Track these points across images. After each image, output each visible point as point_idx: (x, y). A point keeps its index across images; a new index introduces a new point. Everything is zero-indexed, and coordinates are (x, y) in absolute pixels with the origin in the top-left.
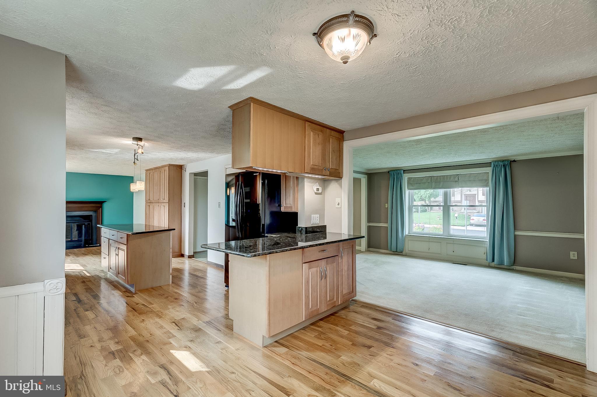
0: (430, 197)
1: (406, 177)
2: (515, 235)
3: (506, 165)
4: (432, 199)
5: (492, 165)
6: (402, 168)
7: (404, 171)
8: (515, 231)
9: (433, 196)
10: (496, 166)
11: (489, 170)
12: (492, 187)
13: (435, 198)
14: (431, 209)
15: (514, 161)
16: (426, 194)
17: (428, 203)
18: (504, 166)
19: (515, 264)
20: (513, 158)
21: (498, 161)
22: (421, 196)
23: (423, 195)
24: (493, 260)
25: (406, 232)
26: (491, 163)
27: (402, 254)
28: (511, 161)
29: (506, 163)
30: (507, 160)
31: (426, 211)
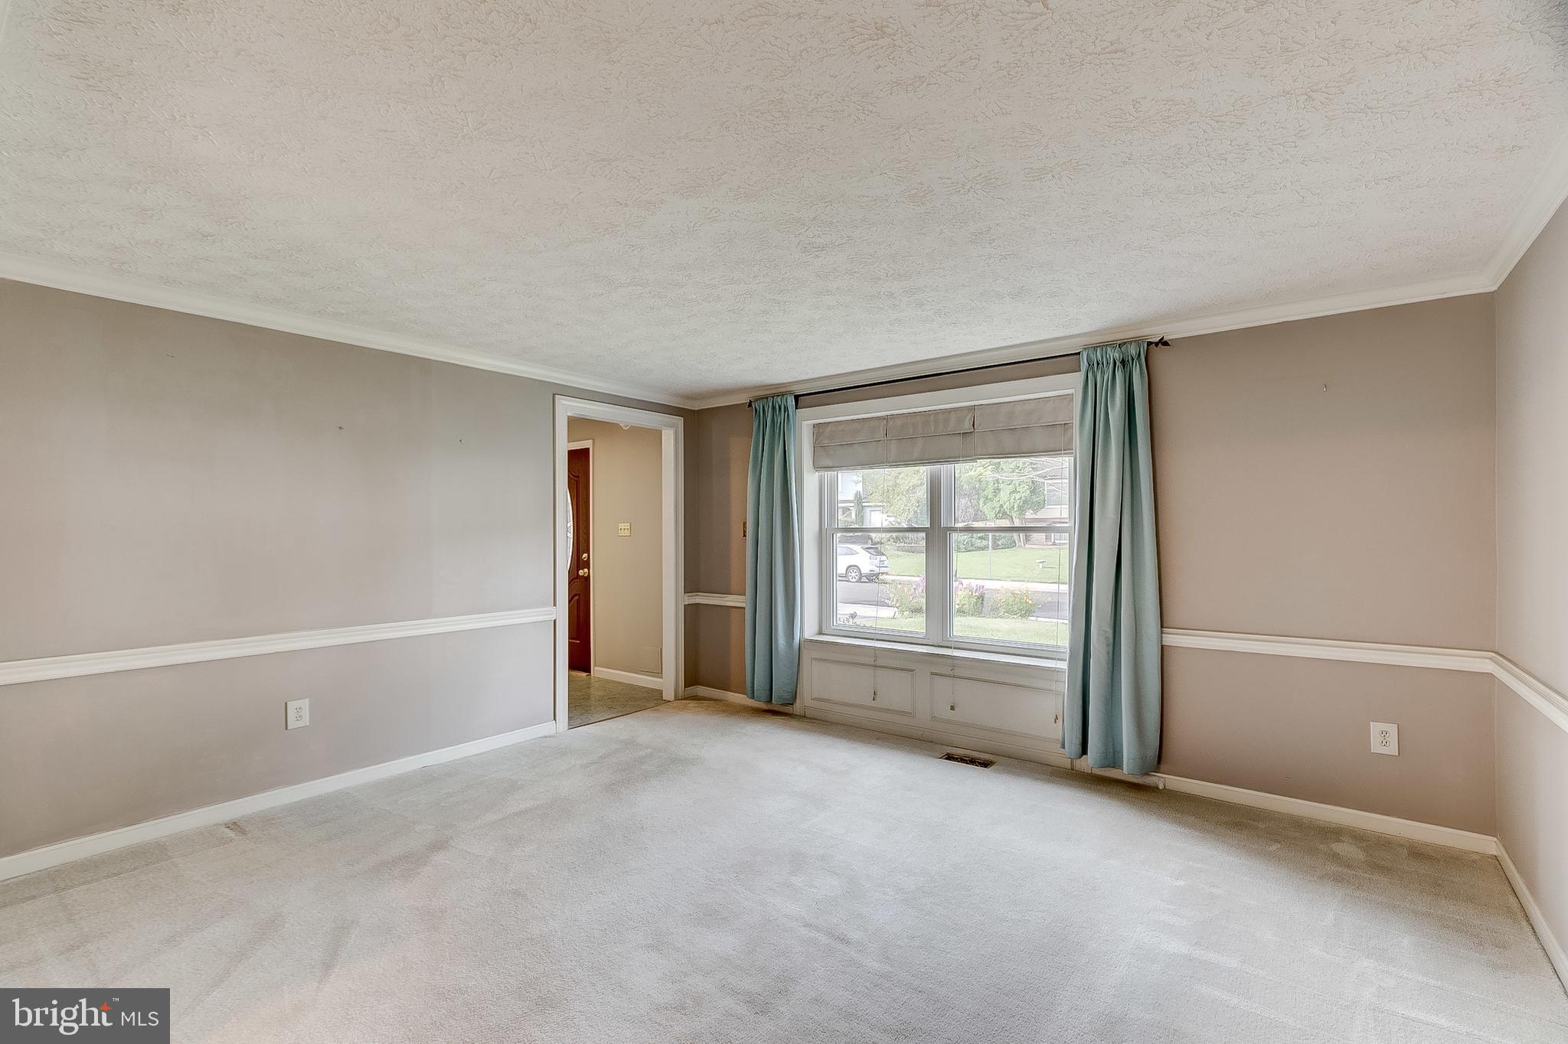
0: (1022, 510)
1: (805, 423)
2: (1162, 646)
3: (1133, 359)
4: (1029, 514)
5: (1084, 365)
6: (793, 388)
7: (797, 398)
8: (1162, 633)
9: (1029, 506)
10: (1098, 364)
11: (1070, 385)
12: (1081, 451)
13: (1036, 511)
14: (1027, 540)
15: (1163, 343)
16: (1012, 500)
17: (1017, 523)
18: (1123, 362)
19: (1163, 767)
20: (1155, 333)
21: (1103, 346)
22: (1001, 506)
23: (1005, 503)
24: (1084, 750)
25: (808, 627)
26: (1079, 353)
27: (791, 712)
28: (1149, 344)
29: (1133, 352)
30: (1137, 341)
31: (1012, 545)
